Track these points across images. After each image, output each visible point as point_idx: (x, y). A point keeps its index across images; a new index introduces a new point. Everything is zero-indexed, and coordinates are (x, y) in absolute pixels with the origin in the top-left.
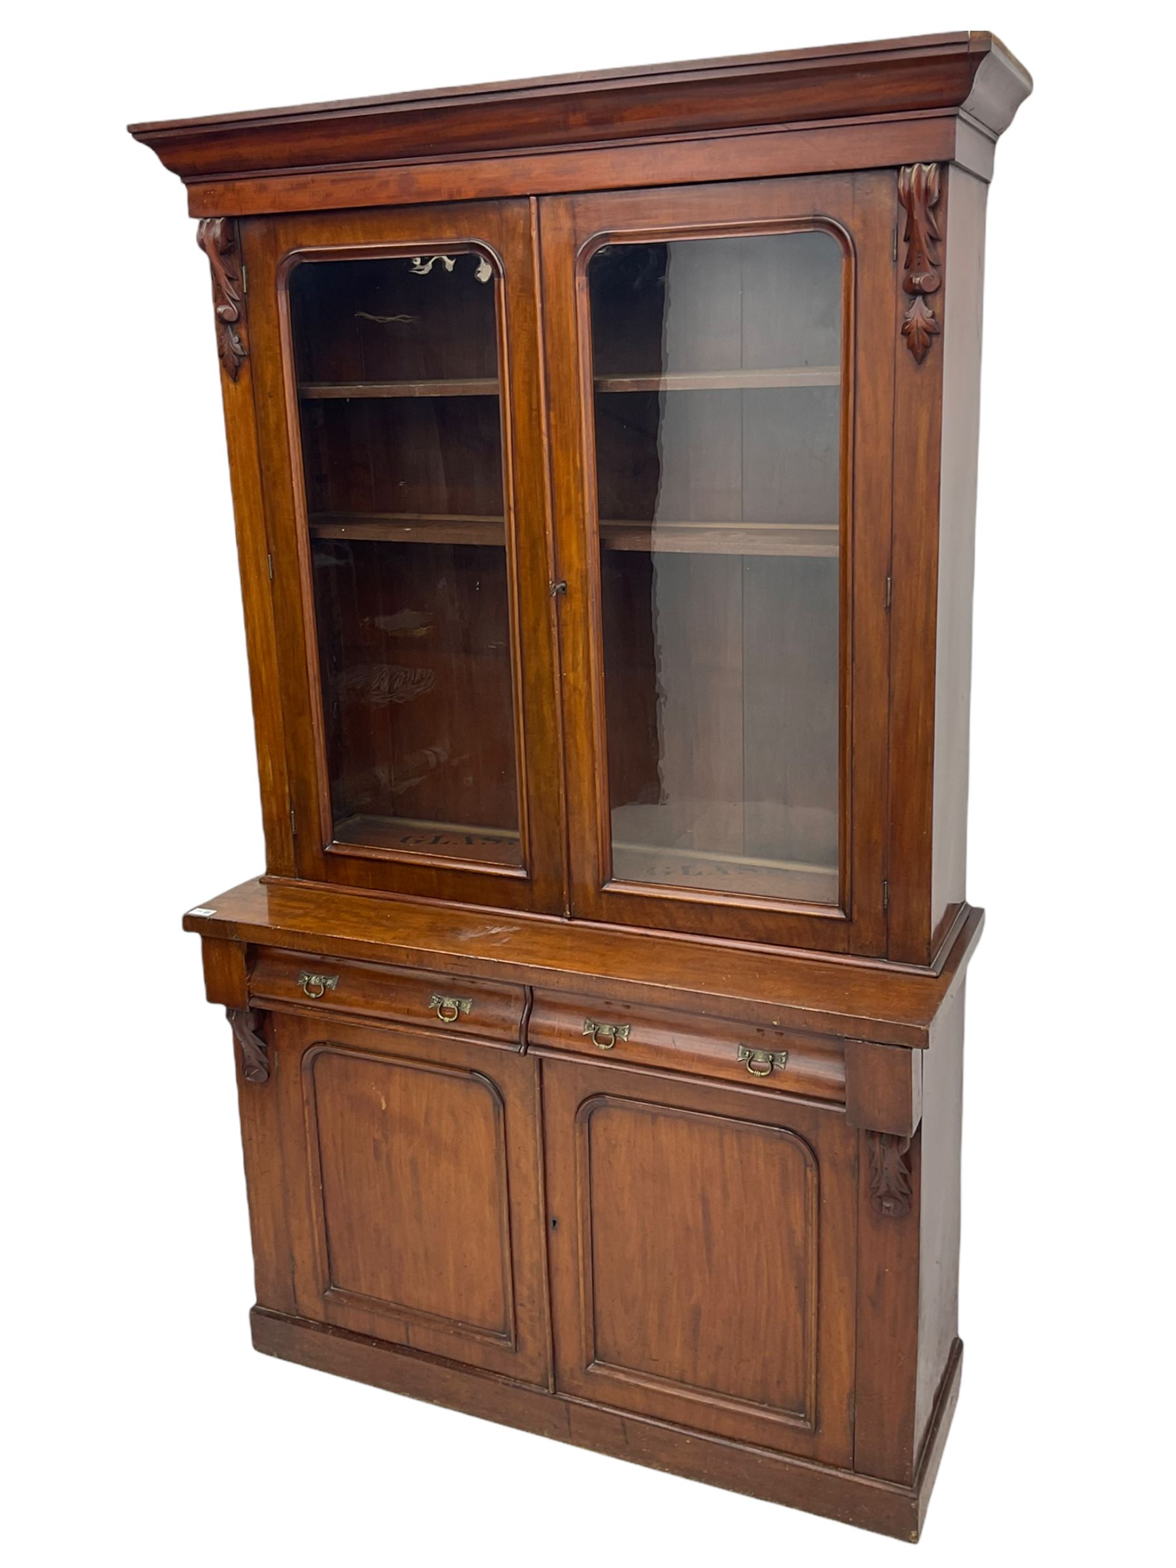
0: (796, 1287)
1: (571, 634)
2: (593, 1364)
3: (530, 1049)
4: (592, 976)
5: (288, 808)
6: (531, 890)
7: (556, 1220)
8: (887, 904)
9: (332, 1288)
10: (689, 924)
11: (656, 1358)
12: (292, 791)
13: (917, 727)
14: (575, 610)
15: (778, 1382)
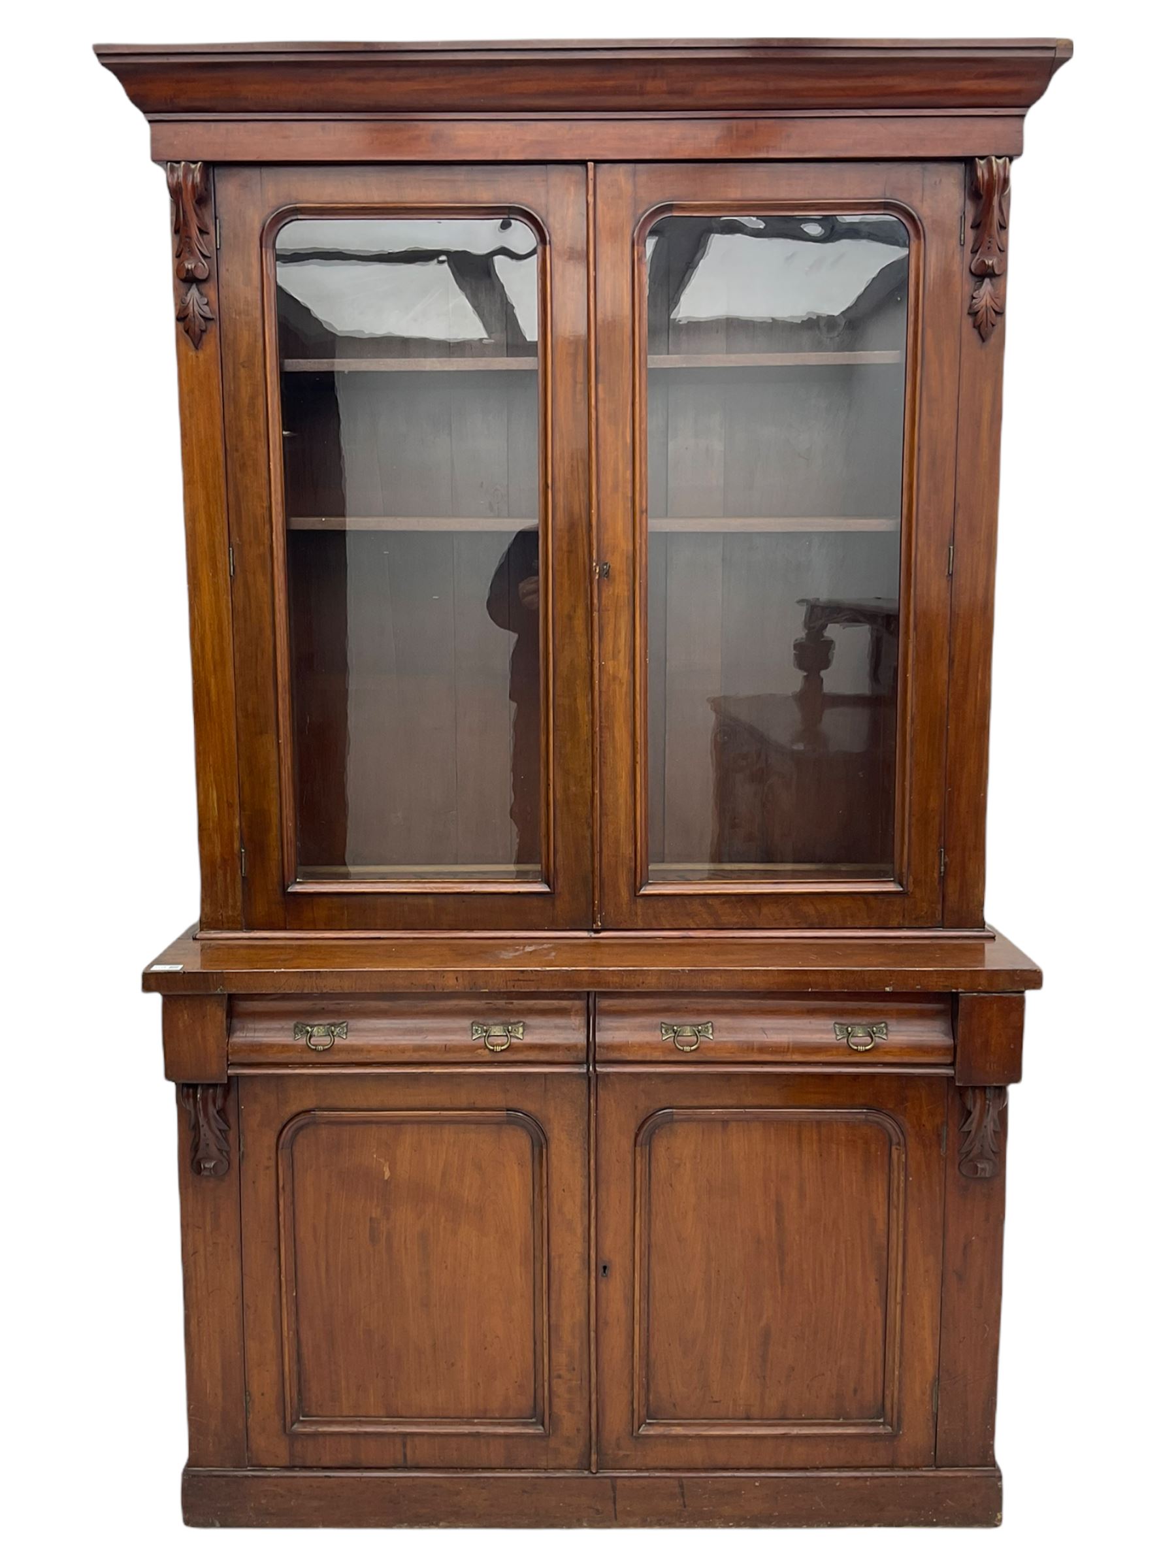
0: (876, 1280)
1: (612, 620)
2: (644, 1425)
3: (598, 1067)
4: (684, 970)
5: (236, 845)
6: (553, 905)
7: (608, 1265)
8: (944, 872)
9: (301, 1418)
10: (735, 920)
11: (717, 1400)
12: (243, 824)
13: (976, 691)
14: (618, 593)
15: (855, 1391)
